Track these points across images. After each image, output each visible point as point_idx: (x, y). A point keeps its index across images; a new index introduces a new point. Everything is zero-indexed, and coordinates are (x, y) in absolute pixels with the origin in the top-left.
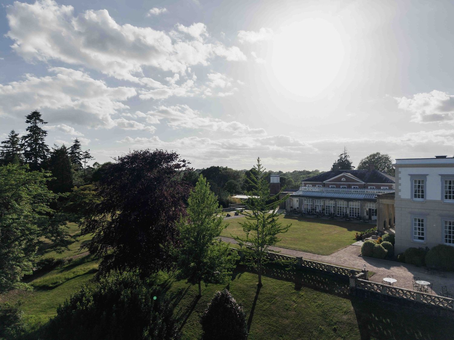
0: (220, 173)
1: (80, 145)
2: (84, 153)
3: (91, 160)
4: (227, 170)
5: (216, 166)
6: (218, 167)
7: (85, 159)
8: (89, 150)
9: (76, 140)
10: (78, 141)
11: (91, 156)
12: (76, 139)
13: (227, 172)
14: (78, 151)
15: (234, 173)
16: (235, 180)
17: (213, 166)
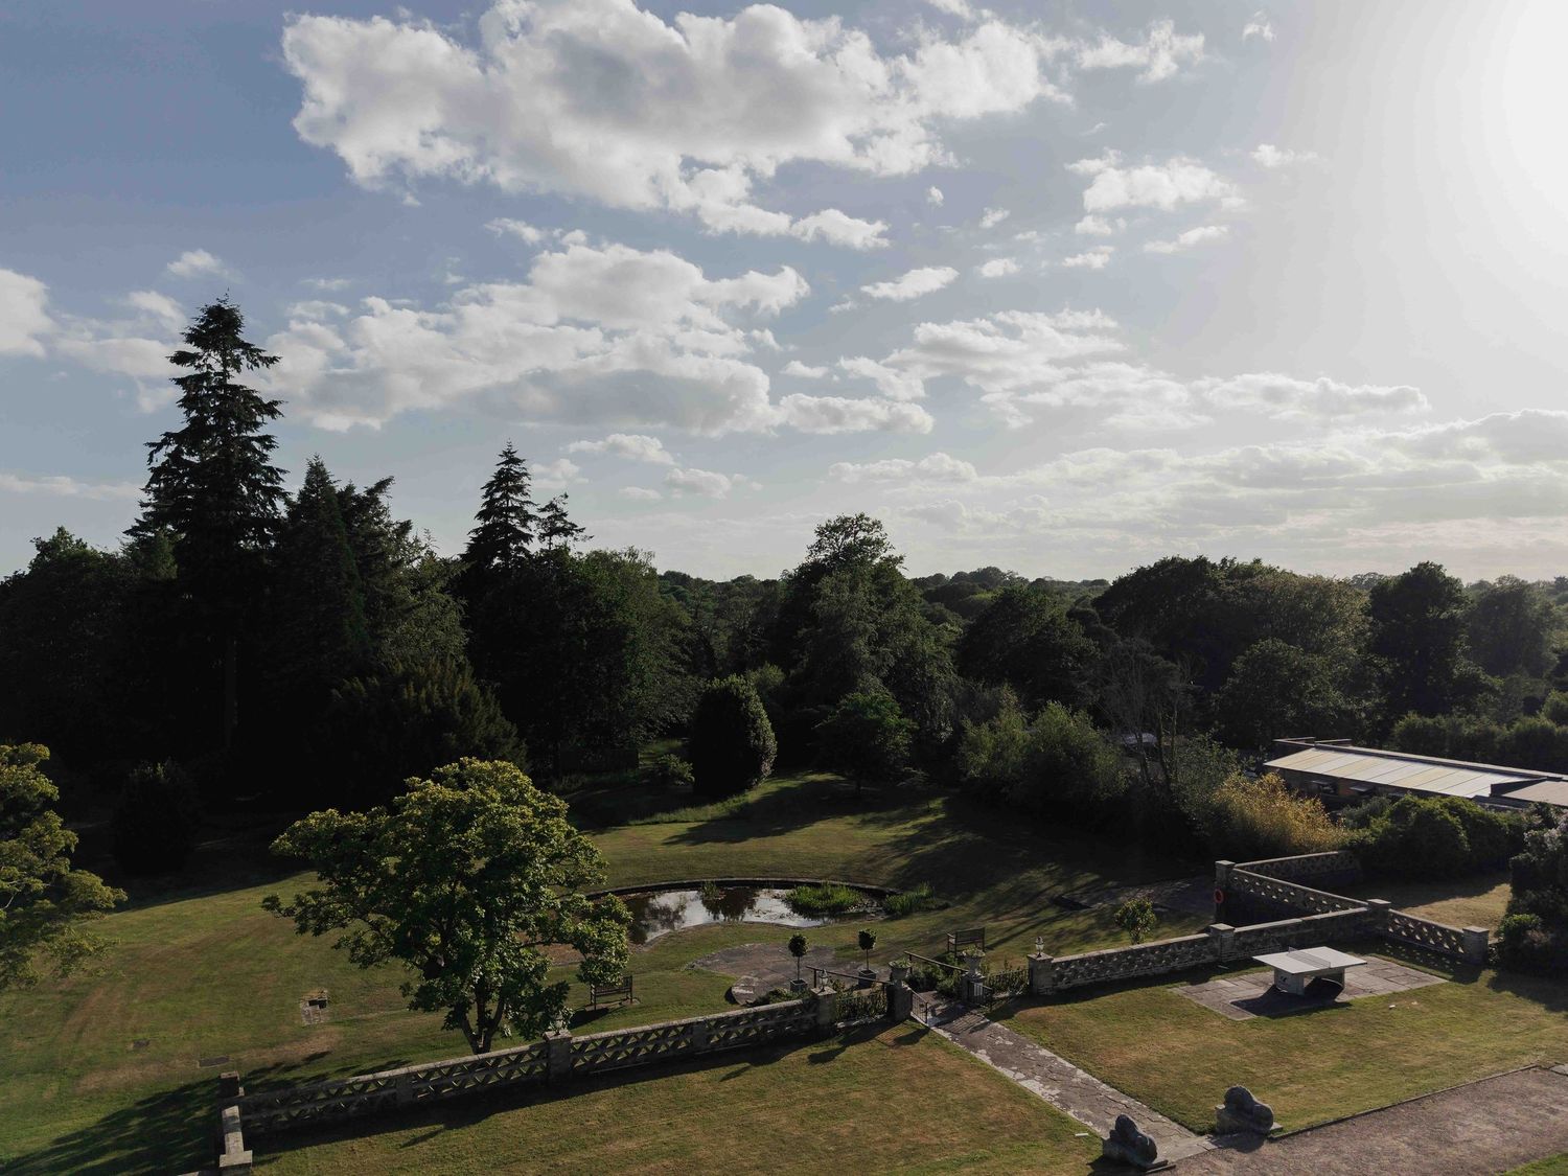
0: (1211, 594)
1: (526, 474)
2: (543, 510)
3: (575, 539)
4: (1256, 581)
5: (1192, 558)
6: (1202, 562)
7: (547, 538)
8: (566, 496)
9: (505, 453)
10: (516, 456)
11: (574, 526)
12: (505, 449)
13: (1255, 589)
14: (516, 499)
15: (1300, 596)
16: (1289, 638)
17: (1174, 559)
